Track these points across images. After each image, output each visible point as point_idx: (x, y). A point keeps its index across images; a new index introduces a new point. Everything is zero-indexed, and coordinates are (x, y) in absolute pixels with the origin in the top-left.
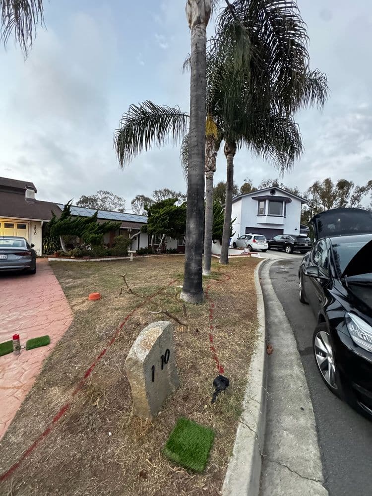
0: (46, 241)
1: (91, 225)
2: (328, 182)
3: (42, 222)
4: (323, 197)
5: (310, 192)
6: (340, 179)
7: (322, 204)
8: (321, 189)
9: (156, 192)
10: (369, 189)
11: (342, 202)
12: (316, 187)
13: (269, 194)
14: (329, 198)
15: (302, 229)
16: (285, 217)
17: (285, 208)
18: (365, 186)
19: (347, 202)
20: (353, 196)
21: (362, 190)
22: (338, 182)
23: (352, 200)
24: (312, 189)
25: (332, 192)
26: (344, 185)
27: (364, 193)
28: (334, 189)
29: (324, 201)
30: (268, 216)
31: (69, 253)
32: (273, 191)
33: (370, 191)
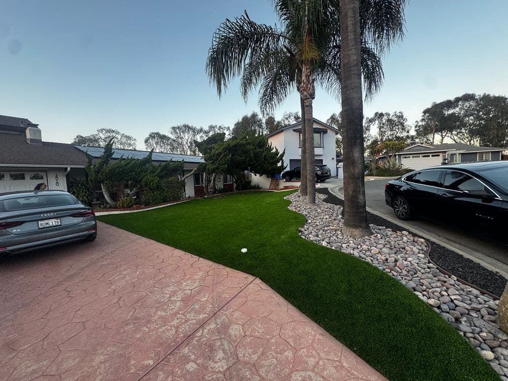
3: (69, 169)
9: (174, 128)
10: (376, 120)
15: (338, 159)
16: (323, 148)
17: (323, 139)
21: (371, 121)
27: (373, 124)
33: (377, 122)
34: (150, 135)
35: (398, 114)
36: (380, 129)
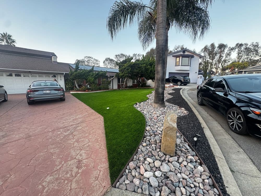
0: (67, 84)
1: (91, 74)
2: (213, 45)
3: (64, 73)
4: (209, 55)
5: (202, 52)
6: (220, 43)
7: (209, 58)
8: (209, 50)
9: (116, 56)
10: (236, 48)
11: (220, 56)
12: (206, 49)
13: (182, 53)
14: (213, 55)
15: (199, 72)
16: (190, 66)
17: (191, 61)
18: (234, 47)
19: (223, 57)
20: (227, 53)
21: (232, 49)
22: (218, 45)
23: (226, 56)
24: (204, 50)
25: (215, 51)
26: (222, 46)
27: (233, 51)
28: (216, 49)
29: (210, 57)
30: (181, 66)
31: (81, 89)
32: (184, 52)
33: (237, 50)
34: (106, 59)
35: (255, 44)
36: (238, 54)
